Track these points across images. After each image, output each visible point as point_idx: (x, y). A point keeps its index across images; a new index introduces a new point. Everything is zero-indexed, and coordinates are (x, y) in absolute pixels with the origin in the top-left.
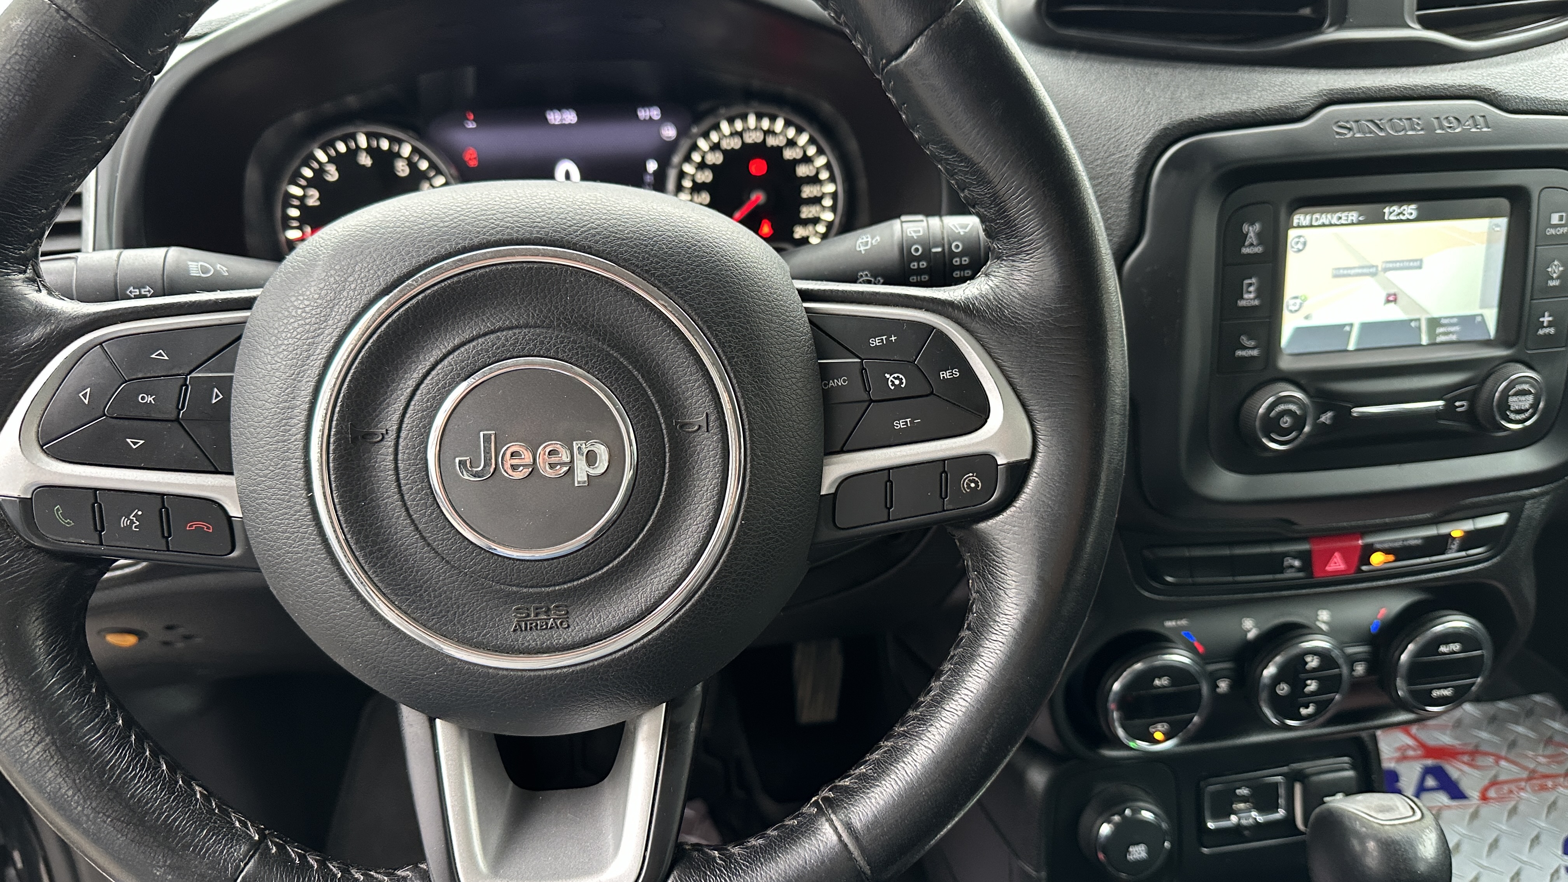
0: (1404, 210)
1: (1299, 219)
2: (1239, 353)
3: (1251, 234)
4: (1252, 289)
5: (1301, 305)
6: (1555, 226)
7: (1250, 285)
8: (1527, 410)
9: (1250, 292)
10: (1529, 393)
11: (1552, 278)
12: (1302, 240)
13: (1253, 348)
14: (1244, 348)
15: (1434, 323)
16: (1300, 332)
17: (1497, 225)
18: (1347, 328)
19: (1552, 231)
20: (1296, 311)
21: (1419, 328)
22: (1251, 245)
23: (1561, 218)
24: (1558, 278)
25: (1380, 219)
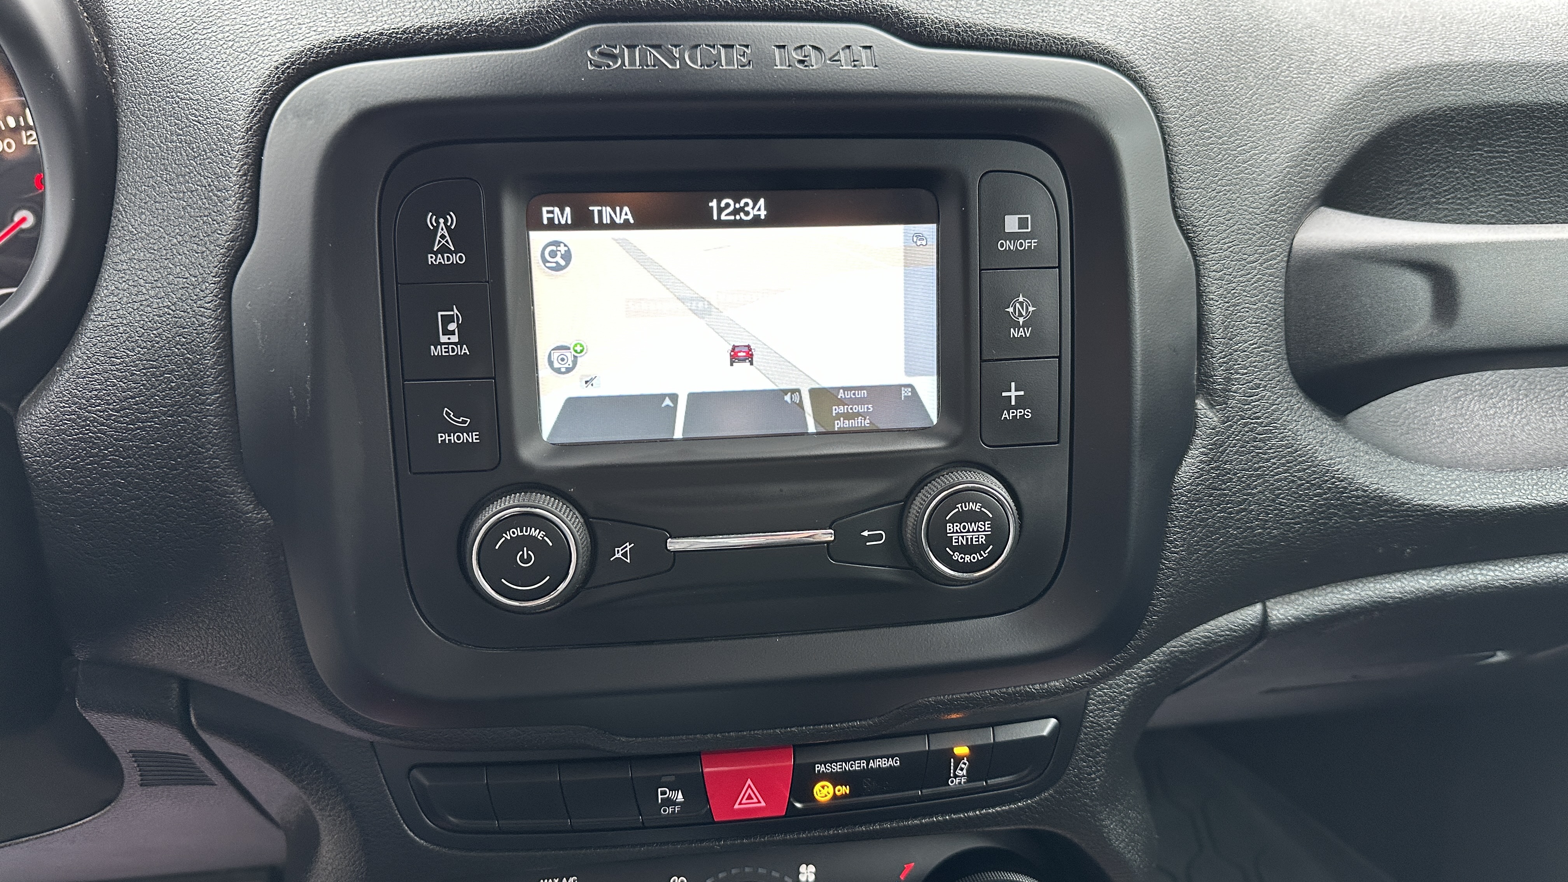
0: (747, 204)
1: (552, 212)
2: (441, 437)
3: (442, 231)
4: (452, 326)
5: (575, 363)
6: (1013, 236)
7: (448, 320)
8: (984, 547)
9: (452, 333)
10: (982, 517)
11: (1017, 325)
12: (563, 249)
13: (468, 430)
14: (451, 429)
15: (822, 397)
16: (573, 405)
17: (920, 236)
18: (667, 402)
19: (1008, 245)
20: (569, 370)
21: (801, 405)
22: (444, 250)
23: (1022, 223)
24: (1026, 325)
25: (703, 220)
